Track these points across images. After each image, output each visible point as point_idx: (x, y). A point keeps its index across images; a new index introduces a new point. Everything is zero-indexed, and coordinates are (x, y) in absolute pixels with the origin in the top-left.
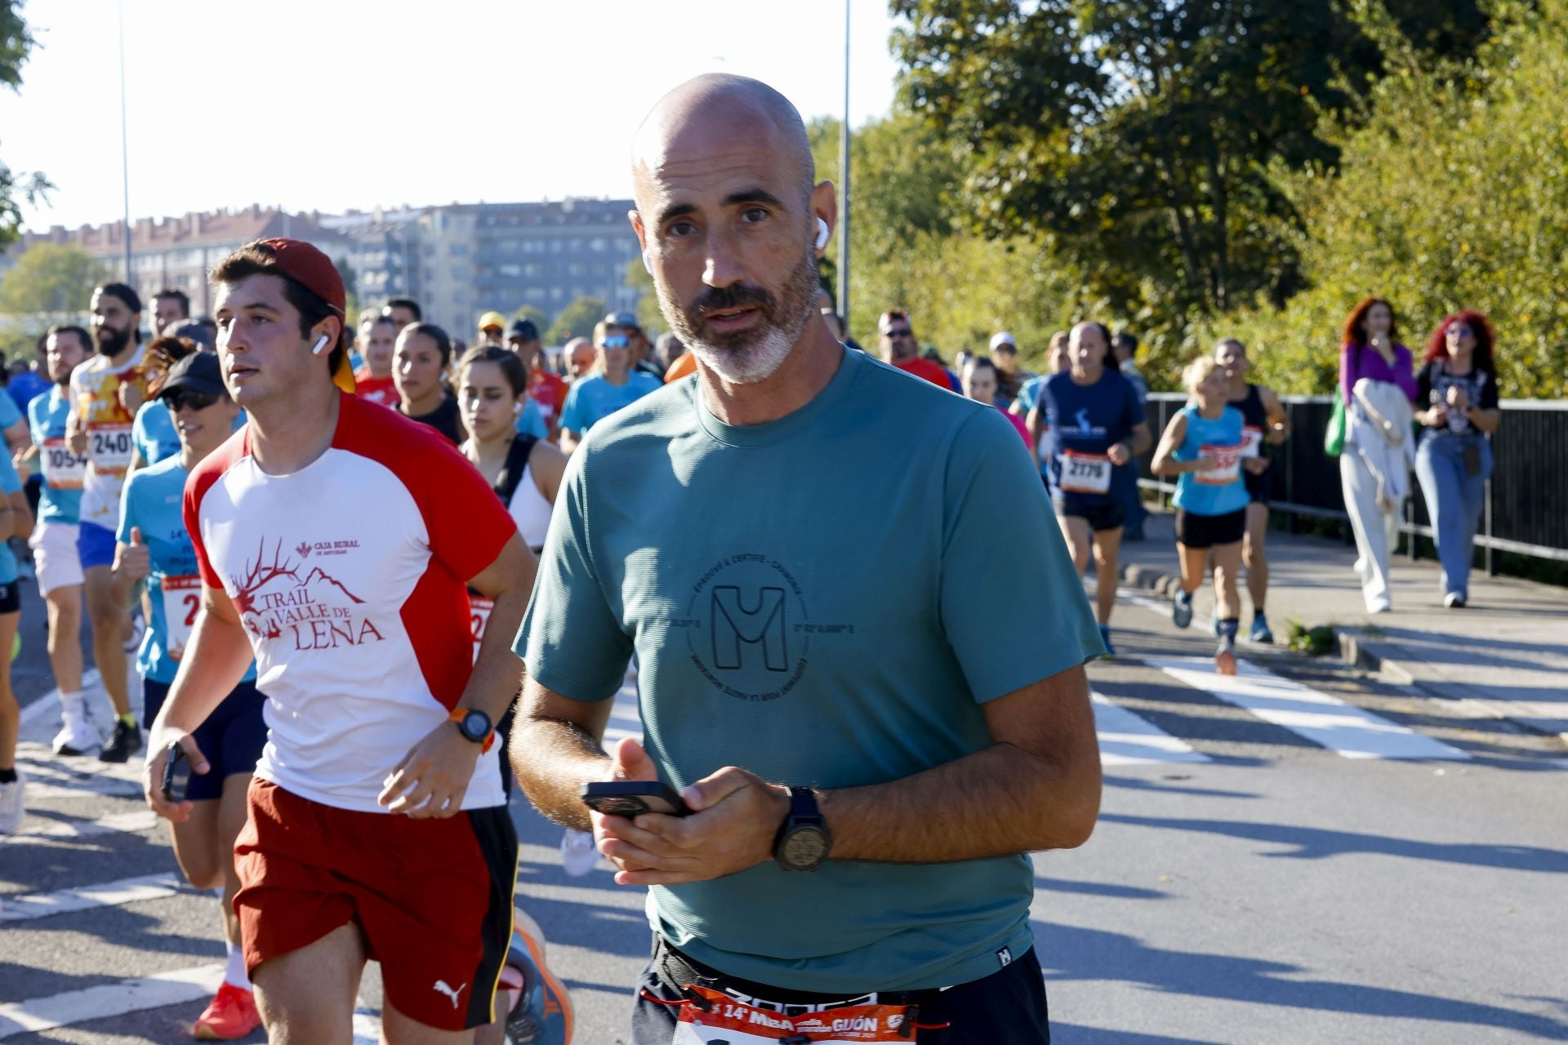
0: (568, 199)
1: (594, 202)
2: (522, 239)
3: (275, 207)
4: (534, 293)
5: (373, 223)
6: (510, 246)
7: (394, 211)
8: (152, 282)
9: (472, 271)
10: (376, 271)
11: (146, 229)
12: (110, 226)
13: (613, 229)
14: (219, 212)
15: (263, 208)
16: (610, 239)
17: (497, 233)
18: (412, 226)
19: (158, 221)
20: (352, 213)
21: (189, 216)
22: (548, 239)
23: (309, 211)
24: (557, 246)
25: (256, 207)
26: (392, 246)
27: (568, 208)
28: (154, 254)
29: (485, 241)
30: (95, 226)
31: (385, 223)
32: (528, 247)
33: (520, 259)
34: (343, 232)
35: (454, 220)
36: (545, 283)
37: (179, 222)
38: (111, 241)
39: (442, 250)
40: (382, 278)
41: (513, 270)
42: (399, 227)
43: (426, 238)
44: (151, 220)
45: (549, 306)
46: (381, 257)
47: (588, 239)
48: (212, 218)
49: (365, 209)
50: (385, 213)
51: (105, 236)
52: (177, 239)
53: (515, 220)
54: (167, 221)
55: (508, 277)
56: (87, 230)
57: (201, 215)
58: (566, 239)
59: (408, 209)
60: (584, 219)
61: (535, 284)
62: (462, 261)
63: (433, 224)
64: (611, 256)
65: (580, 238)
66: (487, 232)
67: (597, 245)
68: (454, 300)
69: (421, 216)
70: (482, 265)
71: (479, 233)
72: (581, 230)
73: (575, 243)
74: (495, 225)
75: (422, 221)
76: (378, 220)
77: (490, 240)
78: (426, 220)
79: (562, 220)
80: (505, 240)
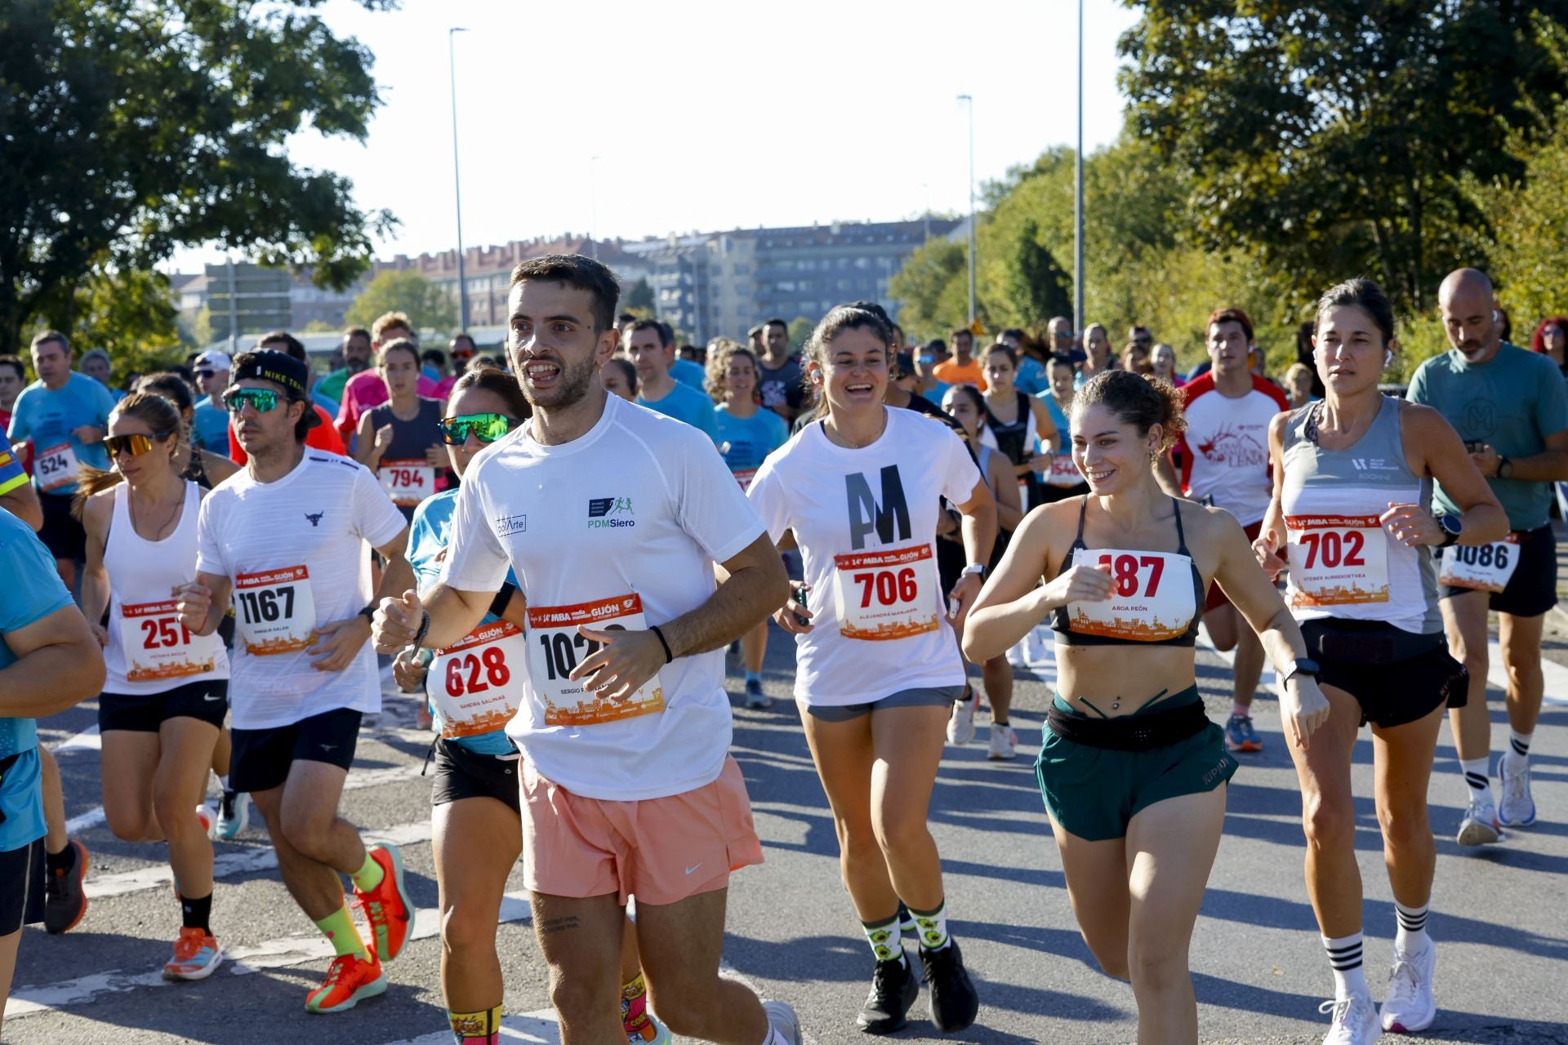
0: (835, 223)
1: (857, 225)
2: (796, 259)
3: (584, 236)
4: (807, 306)
5: (668, 248)
6: (786, 265)
7: (686, 237)
8: (481, 302)
9: (754, 288)
10: (671, 289)
11: (475, 256)
12: (445, 254)
13: (877, 249)
14: (536, 241)
15: (574, 236)
16: (872, 258)
17: (774, 254)
18: (701, 249)
19: (486, 250)
20: (650, 239)
21: (512, 244)
22: (818, 259)
23: (613, 238)
24: (826, 265)
25: (568, 236)
26: (684, 267)
27: (836, 231)
28: (482, 278)
29: (764, 262)
30: (433, 255)
31: (678, 248)
32: (801, 266)
33: (795, 277)
34: (642, 255)
35: (737, 243)
37: (503, 250)
38: (446, 267)
39: (728, 270)
40: (676, 295)
41: (789, 286)
42: (691, 250)
43: (713, 260)
44: (479, 249)
46: (676, 276)
47: (853, 258)
48: (530, 246)
49: (660, 236)
50: (678, 239)
51: (440, 263)
52: (502, 264)
53: (789, 243)
54: (492, 249)
55: (784, 292)
56: (426, 258)
57: (521, 244)
58: (834, 259)
59: (698, 235)
60: (849, 240)
61: (806, 297)
62: (739, 279)
63: (719, 247)
64: (873, 273)
65: (846, 257)
66: (766, 254)
67: (861, 263)
68: (739, 313)
69: (708, 240)
70: (762, 282)
71: (758, 254)
72: (847, 250)
73: (842, 262)
74: (772, 247)
75: (709, 245)
76: (672, 244)
77: (768, 261)
78: (713, 244)
79: (830, 242)
80: (782, 260)
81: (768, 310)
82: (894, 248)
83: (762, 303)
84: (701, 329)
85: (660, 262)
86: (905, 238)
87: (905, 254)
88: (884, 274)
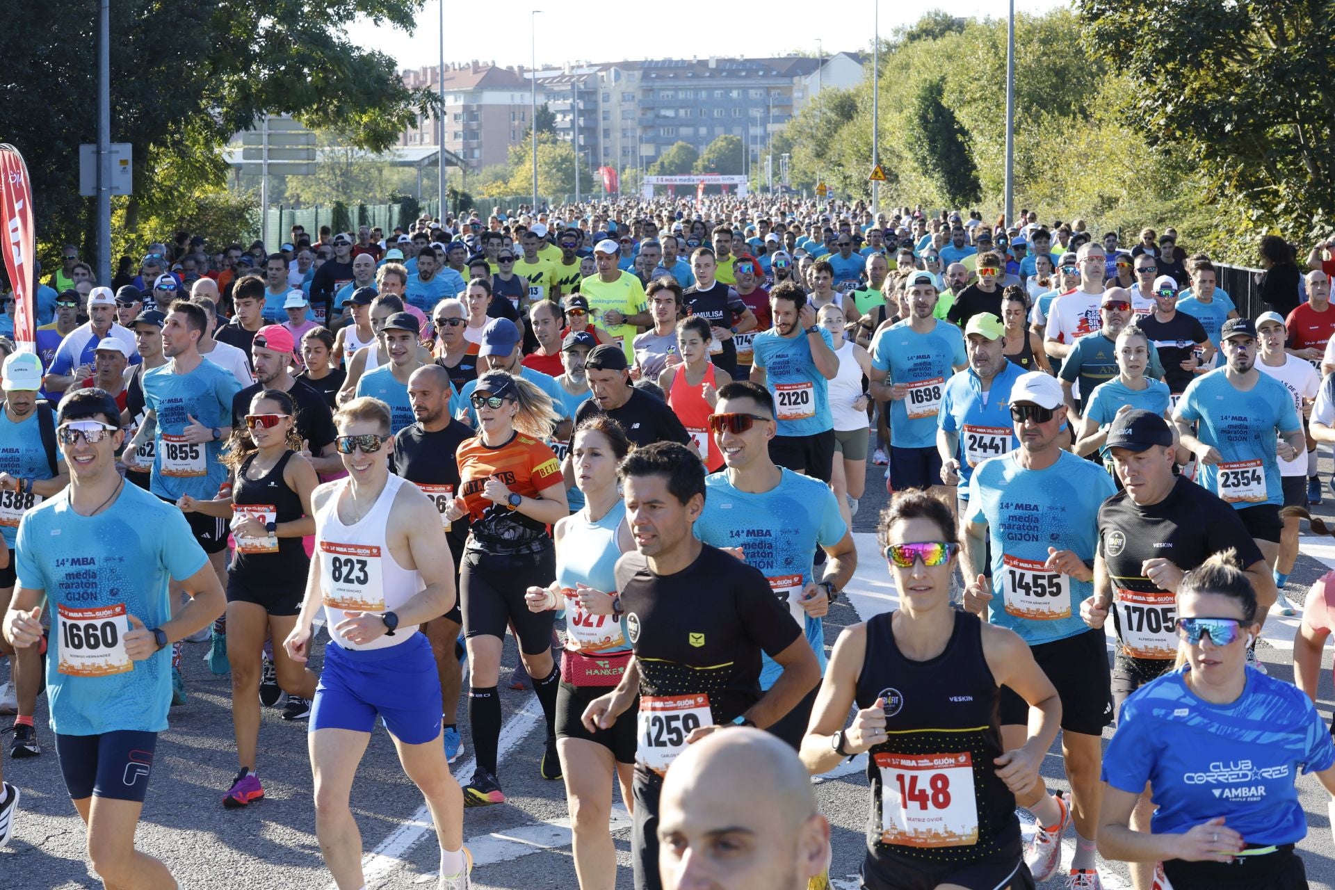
0: (713, 57)
1: (732, 61)
2: (677, 89)
4: (685, 131)
5: (563, 76)
6: (668, 94)
7: (580, 67)
9: (639, 114)
10: (565, 113)
13: (749, 82)
16: (745, 90)
17: (658, 84)
18: (593, 78)
20: (547, 68)
22: (697, 90)
23: (515, 66)
24: (704, 95)
25: (476, 63)
26: (577, 93)
27: (712, 65)
29: (648, 91)
31: (572, 76)
32: (681, 95)
33: (675, 104)
34: (540, 81)
35: (624, 73)
36: (694, 124)
39: (615, 98)
40: (570, 118)
41: (670, 113)
42: (583, 78)
43: (603, 88)
45: (696, 141)
46: (570, 101)
47: (728, 90)
49: (557, 65)
50: (573, 68)
53: (671, 74)
55: (665, 117)
58: (711, 90)
59: (590, 65)
60: (724, 74)
61: (686, 124)
62: (630, 106)
63: (609, 76)
64: (746, 103)
65: (722, 89)
66: (650, 84)
67: (734, 94)
68: (624, 136)
69: (600, 70)
70: (646, 109)
71: (644, 84)
72: (722, 82)
73: (718, 93)
74: (656, 78)
75: (600, 74)
76: (567, 73)
77: (652, 90)
78: (604, 73)
79: (708, 74)
80: (664, 90)
81: (651, 133)
82: (764, 82)
83: (646, 127)
84: (591, 148)
85: (556, 89)
86: (774, 73)
87: (774, 88)
88: (755, 104)
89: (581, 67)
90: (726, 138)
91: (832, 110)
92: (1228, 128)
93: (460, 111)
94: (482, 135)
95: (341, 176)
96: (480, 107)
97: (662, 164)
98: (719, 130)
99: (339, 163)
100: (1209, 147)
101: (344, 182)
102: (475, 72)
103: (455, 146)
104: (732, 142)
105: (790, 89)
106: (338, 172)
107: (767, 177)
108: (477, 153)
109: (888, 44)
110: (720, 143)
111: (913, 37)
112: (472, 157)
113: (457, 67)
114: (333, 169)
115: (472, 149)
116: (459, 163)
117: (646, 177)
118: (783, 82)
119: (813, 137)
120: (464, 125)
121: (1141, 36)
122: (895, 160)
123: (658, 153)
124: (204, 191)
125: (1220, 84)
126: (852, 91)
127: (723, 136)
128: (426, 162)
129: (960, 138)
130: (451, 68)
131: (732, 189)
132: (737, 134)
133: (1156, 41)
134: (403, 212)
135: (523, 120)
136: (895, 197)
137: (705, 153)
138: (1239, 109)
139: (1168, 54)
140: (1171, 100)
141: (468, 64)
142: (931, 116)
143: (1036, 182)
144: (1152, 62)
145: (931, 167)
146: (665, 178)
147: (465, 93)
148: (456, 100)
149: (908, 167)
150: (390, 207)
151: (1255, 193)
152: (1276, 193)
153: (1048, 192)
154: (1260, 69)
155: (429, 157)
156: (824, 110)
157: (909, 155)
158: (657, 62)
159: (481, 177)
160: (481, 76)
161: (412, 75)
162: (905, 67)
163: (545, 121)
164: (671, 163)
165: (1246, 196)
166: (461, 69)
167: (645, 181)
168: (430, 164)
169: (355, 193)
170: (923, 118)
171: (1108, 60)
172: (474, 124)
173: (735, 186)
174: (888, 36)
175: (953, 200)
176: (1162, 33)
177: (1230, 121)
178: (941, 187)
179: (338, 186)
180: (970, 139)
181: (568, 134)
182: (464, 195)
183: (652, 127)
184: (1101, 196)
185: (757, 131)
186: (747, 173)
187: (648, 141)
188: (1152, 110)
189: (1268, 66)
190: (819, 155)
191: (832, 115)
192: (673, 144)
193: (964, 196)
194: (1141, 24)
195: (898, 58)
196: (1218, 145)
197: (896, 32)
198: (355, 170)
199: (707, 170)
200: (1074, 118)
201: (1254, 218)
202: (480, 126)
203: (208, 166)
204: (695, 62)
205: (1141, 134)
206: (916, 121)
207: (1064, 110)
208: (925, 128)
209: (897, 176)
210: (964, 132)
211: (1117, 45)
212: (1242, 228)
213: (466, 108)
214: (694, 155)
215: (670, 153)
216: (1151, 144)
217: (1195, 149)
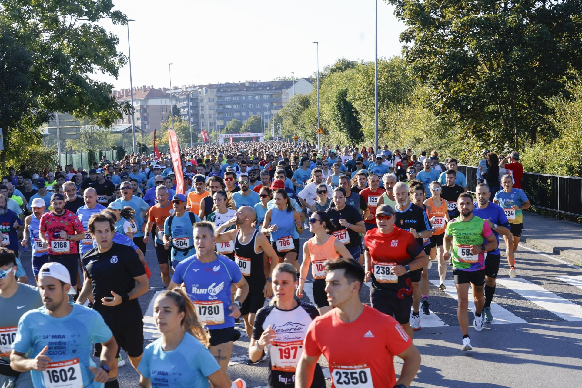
0: (247, 82)
1: (255, 83)
2: (232, 96)
4: (236, 114)
6: (228, 98)
9: (216, 107)
10: (184, 108)
13: (263, 92)
16: (261, 95)
17: (224, 94)
18: (196, 92)
20: (176, 88)
22: (240, 96)
23: (162, 88)
24: (244, 98)
25: (145, 87)
26: (189, 99)
27: (247, 85)
29: (220, 97)
31: (187, 91)
32: (234, 99)
33: (232, 103)
34: (173, 94)
35: (209, 90)
36: (240, 111)
39: (206, 101)
40: (186, 110)
41: (230, 107)
42: (192, 92)
43: (200, 96)
45: (241, 118)
46: (186, 103)
47: (254, 96)
49: (180, 87)
50: (187, 88)
55: (228, 109)
58: (247, 96)
59: (194, 86)
60: (252, 89)
61: (237, 111)
62: (212, 104)
63: (202, 91)
64: (262, 101)
65: (251, 95)
66: (220, 94)
67: (257, 97)
68: (210, 117)
69: (198, 89)
70: (219, 105)
71: (218, 94)
72: (252, 93)
73: (250, 97)
74: (223, 91)
75: (199, 90)
76: (184, 90)
77: (222, 97)
78: (200, 90)
79: (245, 89)
80: (227, 96)
81: (222, 116)
82: (270, 92)
83: (220, 113)
84: (196, 123)
85: (180, 97)
86: (274, 88)
87: (274, 94)
88: (266, 102)
89: (190, 87)
90: (254, 117)
91: (300, 104)
92: (469, 107)
93: (139, 108)
94: (149, 118)
95: (89, 138)
96: (147, 106)
97: (227, 129)
98: (251, 114)
99: (88, 132)
100: (461, 116)
101: (91, 141)
102: (145, 91)
103: (138, 124)
104: (257, 118)
105: (281, 94)
106: (88, 136)
107: (272, 133)
108: (147, 126)
109: (322, 74)
110: (251, 119)
111: (333, 71)
112: (145, 128)
113: (137, 89)
114: (86, 135)
115: (145, 125)
116: (140, 131)
117: (220, 135)
118: (278, 92)
119: (292, 115)
120: (141, 115)
121: (432, 69)
122: (327, 125)
123: (225, 124)
124: (32, 147)
125: (465, 88)
126: (308, 95)
127: (253, 116)
128: (126, 131)
129: (355, 114)
130: (134, 89)
131: (257, 139)
132: (259, 115)
133: (439, 71)
134: (118, 153)
135: (167, 111)
136: (327, 140)
137: (245, 124)
138: (474, 99)
139: (444, 76)
140: (445, 96)
141: (141, 88)
142: (342, 105)
143: (387, 133)
144: (437, 79)
145: (342, 127)
146: (228, 135)
147: (141, 100)
148: (137, 104)
149: (333, 127)
150: (112, 151)
151: (480, 134)
152: (489, 135)
153: (392, 136)
154: (483, 82)
155: (127, 129)
156: (296, 103)
157: (333, 122)
158: (223, 84)
159: (149, 137)
160: (147, 93)
161: (117, 93)
162: (330, 84)
163: (176, 111)
164: (231, 129)
165: (477, 136)
166: (138, 90)
167: (220, 137)
168: (127, 132)
169: (95, 145)
170: (339, 106)
171: (418, 79)
172: (145, 114)
173: (259, 138)
174: (322, 70)
175: (352, 141)
176: (441, 67)
177: (470, 105)
178: (347, 136)
179: (88, 143)
180: (359, 115)
181: (186, 117)
182: (143, 145)
183: (222, 113)
184: (415, 138)
185: (267, 113)
186: (263, 132)
187: (221, 119)
188: (436, 100)
189: (486, 81)
190: (295, 123)
191: (300, 106)
192: (231, 120)
193: (357, 139)
194: (432, 63)
195: (327, 80)
196: (465, 114)
197: (326, 69)
198: (95, 135)
199: (246, 131)
200: (404, 104)
201: (480, 146)
202: (148, 115)
203: (34, 137)
204: (239, 84)
205: (432, 111)
206: (336, 108)
207: (399, 101)
208: (340, 111)
209: (328, 132)
210: (356, 112)
211: (422, 73)
212: (475, 150)
213: (141, 107)
214: (241, 125)
215: (230, 124)
216: (436, 115)
217: (455, 117)
